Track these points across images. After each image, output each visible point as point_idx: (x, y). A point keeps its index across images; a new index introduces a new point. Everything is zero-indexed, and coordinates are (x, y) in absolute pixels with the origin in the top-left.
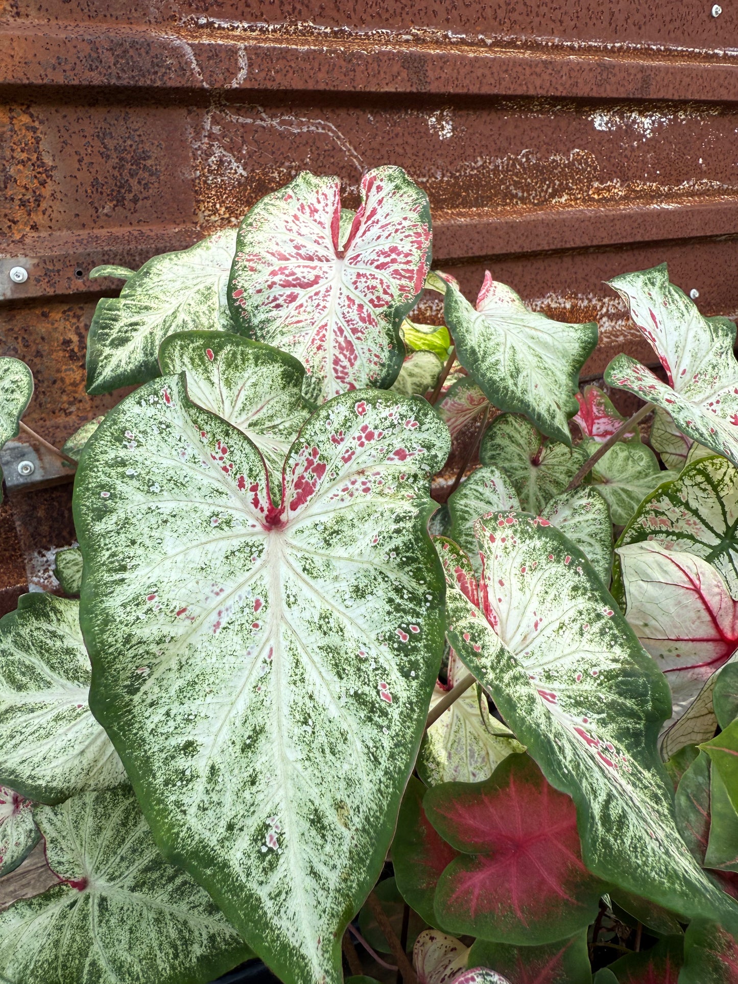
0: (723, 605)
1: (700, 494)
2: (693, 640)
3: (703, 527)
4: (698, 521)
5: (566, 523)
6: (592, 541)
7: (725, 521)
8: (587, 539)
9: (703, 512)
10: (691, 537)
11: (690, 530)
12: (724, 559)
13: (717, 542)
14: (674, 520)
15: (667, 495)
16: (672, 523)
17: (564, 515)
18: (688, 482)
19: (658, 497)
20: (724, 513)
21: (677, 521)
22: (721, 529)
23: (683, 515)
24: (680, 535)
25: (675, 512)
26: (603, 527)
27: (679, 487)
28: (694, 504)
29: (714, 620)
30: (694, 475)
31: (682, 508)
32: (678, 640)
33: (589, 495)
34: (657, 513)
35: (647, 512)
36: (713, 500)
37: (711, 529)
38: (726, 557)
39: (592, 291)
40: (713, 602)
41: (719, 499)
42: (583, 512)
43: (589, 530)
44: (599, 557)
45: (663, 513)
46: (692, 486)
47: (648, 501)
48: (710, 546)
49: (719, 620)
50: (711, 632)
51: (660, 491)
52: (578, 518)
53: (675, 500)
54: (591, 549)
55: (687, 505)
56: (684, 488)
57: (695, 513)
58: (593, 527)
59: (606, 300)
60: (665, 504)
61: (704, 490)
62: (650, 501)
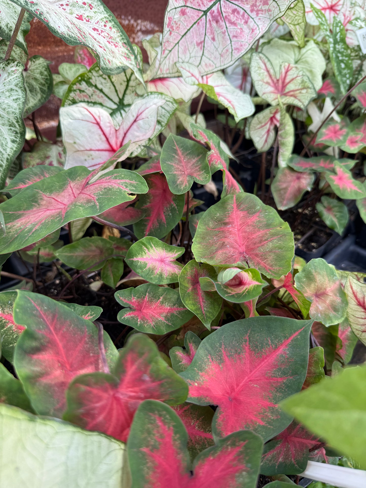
0: (112, 132)
1: (103, 81)
2: (98, 150)
3: (107, 99)
4: (103, 96)
5: (5, 81)
6: (17, 89)
7: (118, 95)
8: (14, 88)
9: (106, 90)
10: (101, 104)
11: (100, 100)
12: (118, 114)
13: (115, 107)
14: (90, 95)
15: (84, 80)
16: (90, 97)
17: (4, 77)
18: (95, 73)
19: (79, 82)
20: (116, 91)
21: (92, 95)
22: (117, 100)
23: (94, 92)
24: (95, 103)
25: (90, 90)
26: (20, 80)
27: (90, 76)
28: (100, 86)
29: (107, 140)
30: (98, 70)
31: (94, 88)
32: (91, 150)
33: (17, 65)
34: (81, 91)
35: (75, 91)
36: (109, 84)
37: (111, 100)
38: (119, 114)
39: (130, 15)
40: (107, 131)
41: (112, 83)
42: (13, 74)
43: (15, 82)
44: (21, 97)
45: (83, 91)
46: (98, 76)
47: (74, 84)
48: (111, 109)
49: (110, 140)
50: (106, 146)
51: (80, 78)
52: (11, 77)
53: (89, 84)
54: (17, 93)
55: (96, 87)
56: (93, 77)
57: (101, 91)
58: (16, 81)
59: (139, 21)
60: (84, 86)
61: (105, 79)
62: (75, 84)
